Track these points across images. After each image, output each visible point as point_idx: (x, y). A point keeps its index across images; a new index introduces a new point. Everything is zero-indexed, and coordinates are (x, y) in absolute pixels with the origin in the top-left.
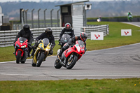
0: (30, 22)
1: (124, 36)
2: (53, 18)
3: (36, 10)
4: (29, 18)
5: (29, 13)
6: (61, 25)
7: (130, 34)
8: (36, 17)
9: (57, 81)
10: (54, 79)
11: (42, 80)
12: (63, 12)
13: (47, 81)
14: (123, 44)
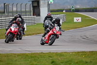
0: (11, 12)
1: (76, 22)
2: (27, 10)
3: (15, 4)
4: (10, 10)
5: (10, 6)
6: (32, 14)
7: (80, 21)
8: (15, 9)
9: (29, 54)
10: (27, 52)
11: (19, 53)
12: (34, 5)
13: (23, 54)
14: (75, 28)
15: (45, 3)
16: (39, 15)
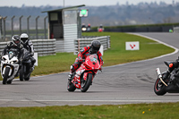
0: (9, 33)
3: (17, 18)
4: (9, 28)
6: (49, 36)
7: (137, 48)
8: (16, 27)
9: (43, 108)
12: (52, 19)
14: (128, 61)
15: (71, 16)
16: (61, 37)
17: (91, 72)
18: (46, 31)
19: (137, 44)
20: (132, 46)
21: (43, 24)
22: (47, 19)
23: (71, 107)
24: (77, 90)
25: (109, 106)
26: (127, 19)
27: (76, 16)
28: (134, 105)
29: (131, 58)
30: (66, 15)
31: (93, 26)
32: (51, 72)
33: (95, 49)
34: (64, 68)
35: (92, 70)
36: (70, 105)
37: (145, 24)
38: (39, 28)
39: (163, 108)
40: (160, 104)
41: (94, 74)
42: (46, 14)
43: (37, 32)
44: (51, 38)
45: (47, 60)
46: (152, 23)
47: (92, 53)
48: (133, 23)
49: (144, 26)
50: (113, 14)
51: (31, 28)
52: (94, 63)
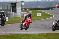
3: (1, 5)
7: (41, 15)
8: (1, 8)
9: (10, 35)
12: (13, 6)
14: (38, 20)
15: (19, 5)
16: (16, 12)
17: (28, 23)
18: (11, 10)
19: (41, 14)
20: (39, 15)
21: (10, 8)
22: (11, 6)
23: (19, 35)
24: (23, 29)
25: (31, 34)
26: (37, 6)
27: (21, 5)
28: (40, 34)
29: (39, 18)
30: (17, 4)
31: (26, 8)
32: (12, 23)
33: (30, 16)
34: (17, 22)
35: (29, 23)
36: (18, 34)
37: (43, 7)
38: (8, 9)
39: (49, 35)
40: (48, 34)
41: (29, 24)
42: (11, 4)
43: (8, 10)
44: (12, 12)
45: (11, 19)
46: (46, 7)
47: (28, 17)
48: (39, 7)
49: (43, 8)
50: (33, 4)
51: (6, 9)
52: (29, 20)
